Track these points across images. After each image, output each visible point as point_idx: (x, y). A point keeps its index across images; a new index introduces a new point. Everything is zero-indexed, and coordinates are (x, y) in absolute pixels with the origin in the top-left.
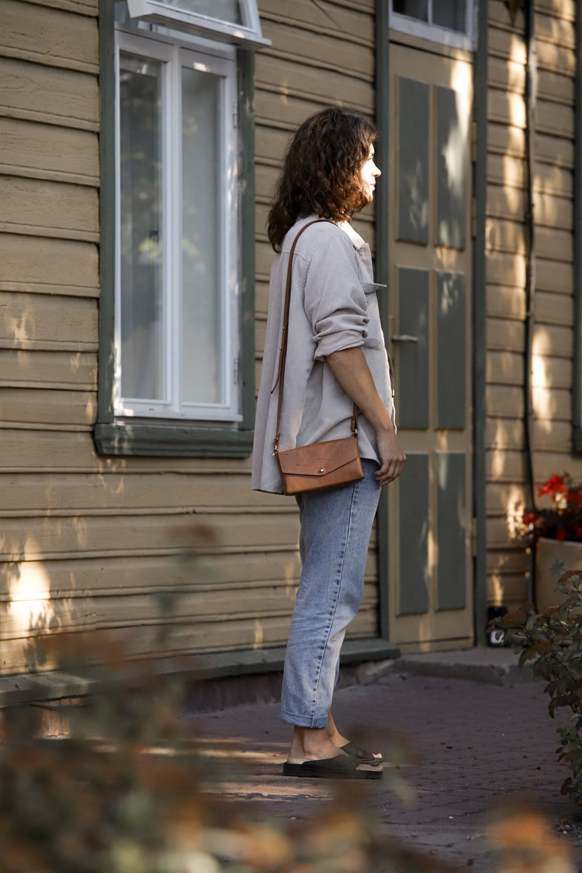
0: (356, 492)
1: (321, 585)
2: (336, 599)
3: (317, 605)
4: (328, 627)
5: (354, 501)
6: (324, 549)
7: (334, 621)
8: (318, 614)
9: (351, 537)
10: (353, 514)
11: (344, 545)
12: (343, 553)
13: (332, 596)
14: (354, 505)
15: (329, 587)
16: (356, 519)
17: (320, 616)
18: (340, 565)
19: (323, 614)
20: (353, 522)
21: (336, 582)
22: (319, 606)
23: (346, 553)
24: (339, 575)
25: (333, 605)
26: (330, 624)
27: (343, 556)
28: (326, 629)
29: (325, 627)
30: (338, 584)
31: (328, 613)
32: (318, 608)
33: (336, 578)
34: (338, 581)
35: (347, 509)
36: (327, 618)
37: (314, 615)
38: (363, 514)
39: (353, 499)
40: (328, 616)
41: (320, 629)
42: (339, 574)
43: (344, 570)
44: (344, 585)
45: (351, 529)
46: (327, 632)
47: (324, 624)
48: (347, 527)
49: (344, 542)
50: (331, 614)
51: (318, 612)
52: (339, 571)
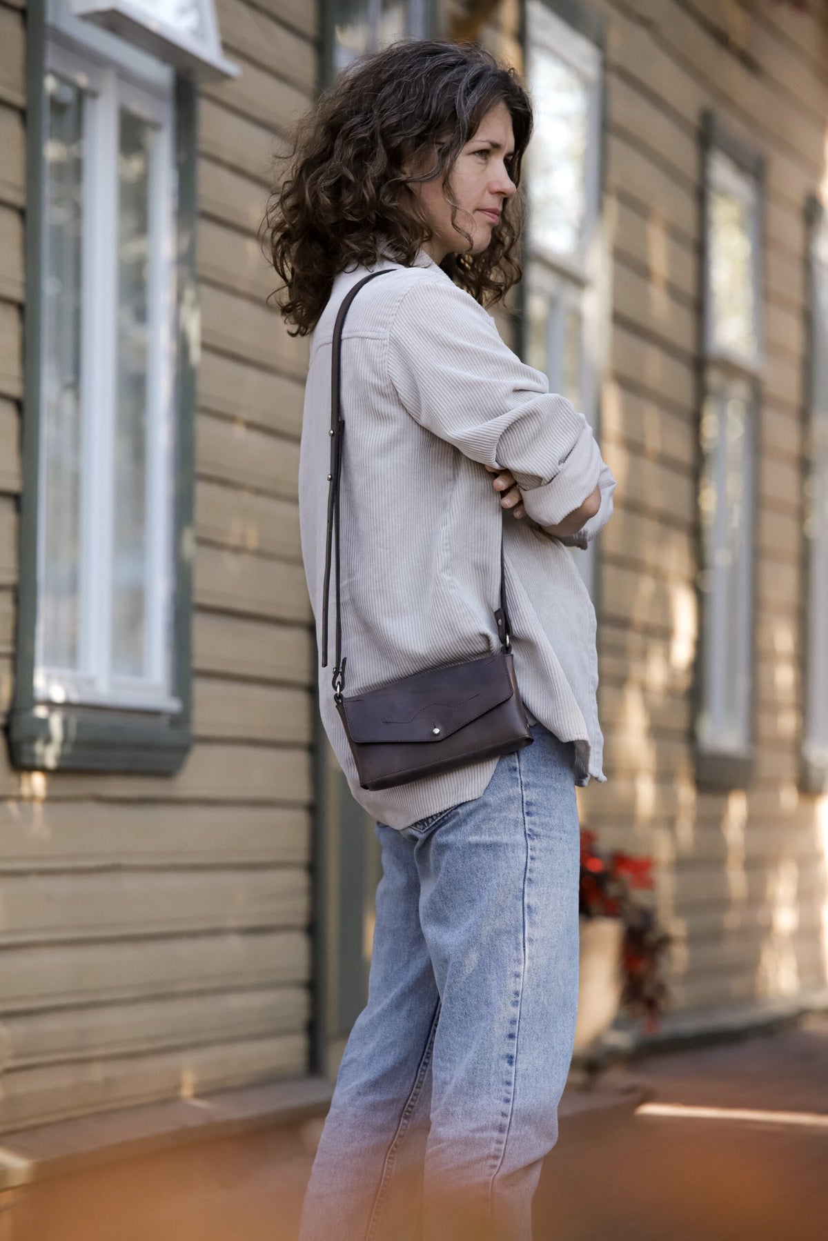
0: (532, 858)
1: (475, 1068)
2: (509, 1096)
3: (468, 1114)
4: (496, 1157)
5: (530, 880)
6: (474, 991)
7: (510, 1146)
8: (473, 1131)
9: (531, 958)
10: (529, 907)
11: (518, 976)
12: (517, 994)
13: (499, 1090)
14: (529, 886)
15: (492, 1071)
16: (537, 918)
17: (478, 1135)
18: (513, 1022)
19: (483, 1129)
20: (533, 924)
21: (506, 1060)
22: (474, 1116)
23: (525, 994)
24: (513, 1044)
25: (504, 1110)
26: (499, 1150)
27: (517, 1002)
28: (491, 1162)
29: (488, 1157)
30: (511, 1063)
31: (494, 1129)
32: (472, 1119)
33: (506, 1050)
34: (512, 1057)
35: (516, 897)
36: (492, 1139)
37: (464, 1134)
38: (551, 906)
39: (528, 875)
40: (496, 1134)
41: (478, 1161)
42: (511, 1041)
43: (522, 1032)
44: (525, 1067)
45: (531, 940)
46: (493, 1167)
47: (486, 1152)
48: (521, 937)
49: (517, 969)
50: (501, 1129)
51: (473, 1126)
52: (511, 1036)
